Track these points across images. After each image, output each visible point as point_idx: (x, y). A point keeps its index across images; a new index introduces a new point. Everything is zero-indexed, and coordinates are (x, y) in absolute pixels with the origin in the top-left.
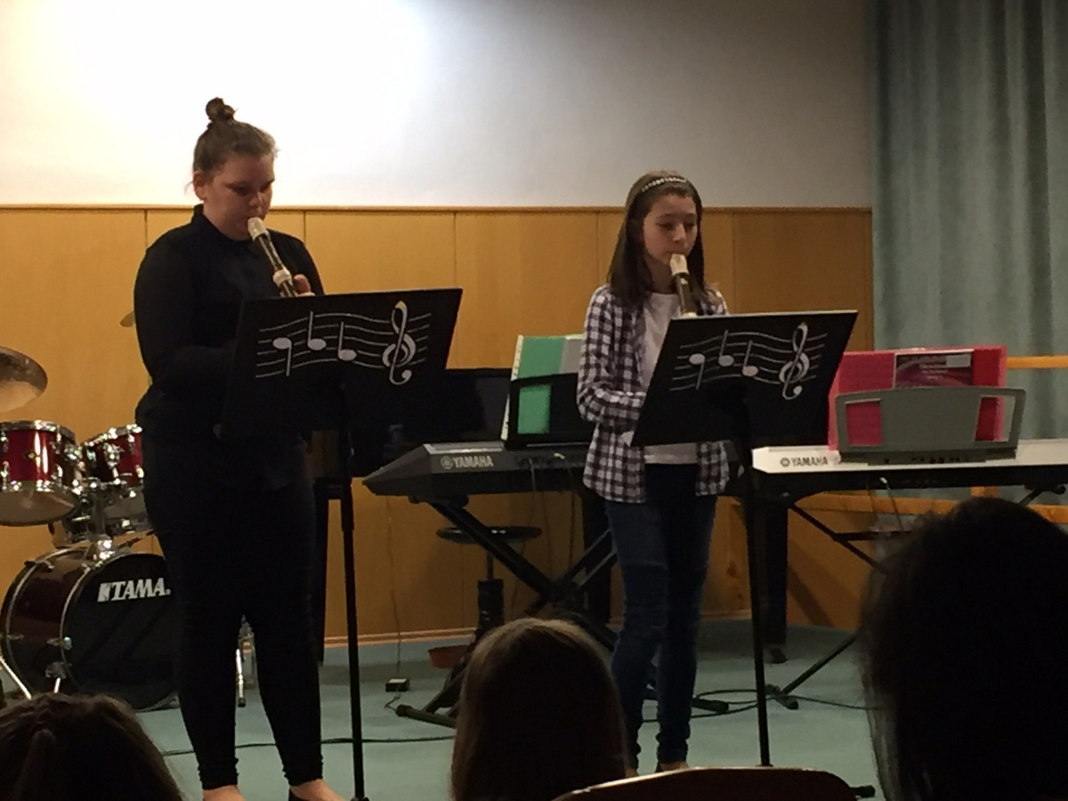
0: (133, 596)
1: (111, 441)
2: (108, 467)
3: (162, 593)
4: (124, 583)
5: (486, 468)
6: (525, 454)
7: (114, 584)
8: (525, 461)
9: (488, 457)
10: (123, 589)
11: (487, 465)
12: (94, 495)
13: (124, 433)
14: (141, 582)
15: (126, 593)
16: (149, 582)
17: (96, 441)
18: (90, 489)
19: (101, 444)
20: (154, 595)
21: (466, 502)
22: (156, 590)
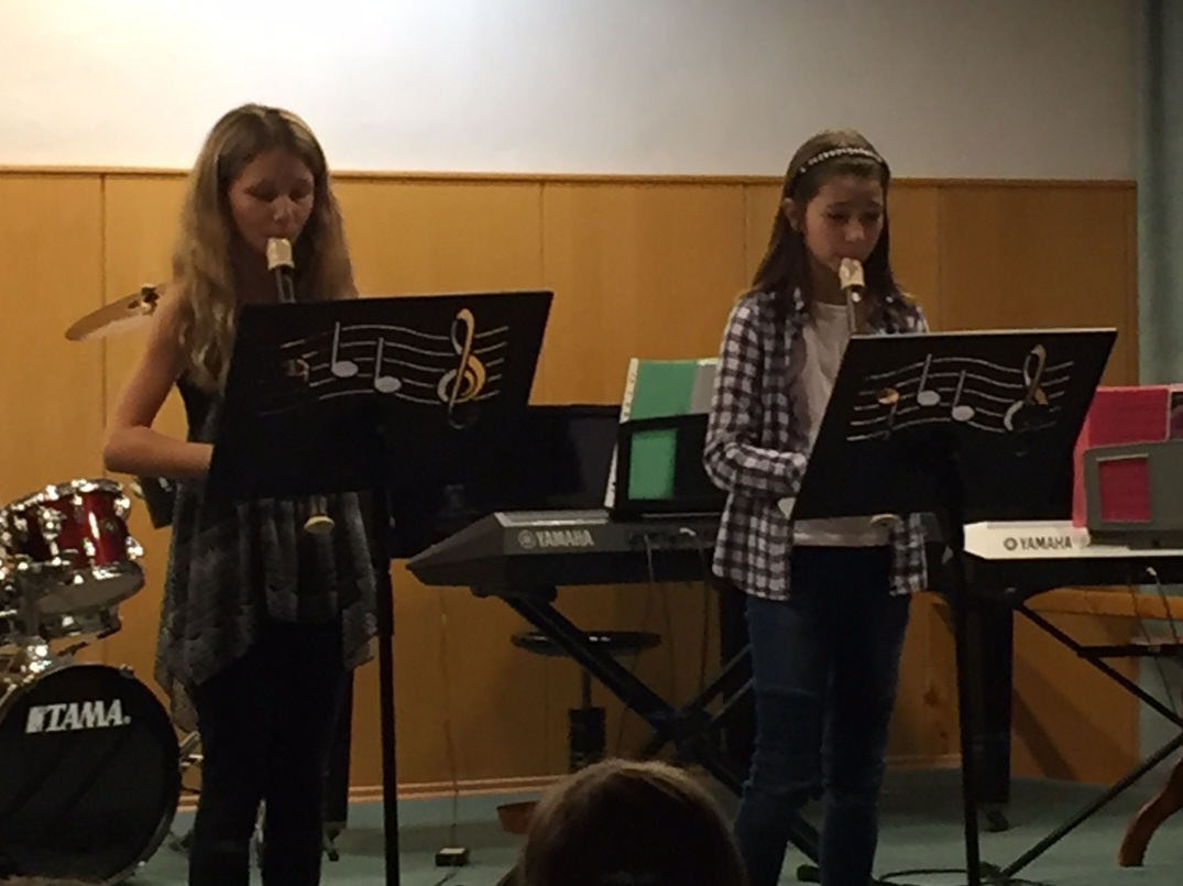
0: (77, 725)
1: (48, 504)
2: (43, 540)
3: (118, 722)
4: (64, 706)
5: (585, 548)
6: (638, 528)
7: (50, 707)
8: (638, 538)
9: (587, 533)
10: (62, 714)
11: (585, 544)
12: (24, 581)
13: (66, 492)
14: (88, 705)
15: (66, 721)
16: (100, 705)
17: (28, 503)
18: (20, 572)
19: (35, 507)
20: (106, 724)
21: (553, 595)
22: (110, 717)
